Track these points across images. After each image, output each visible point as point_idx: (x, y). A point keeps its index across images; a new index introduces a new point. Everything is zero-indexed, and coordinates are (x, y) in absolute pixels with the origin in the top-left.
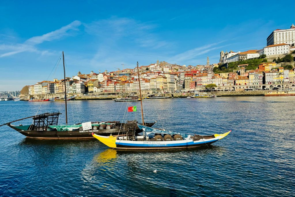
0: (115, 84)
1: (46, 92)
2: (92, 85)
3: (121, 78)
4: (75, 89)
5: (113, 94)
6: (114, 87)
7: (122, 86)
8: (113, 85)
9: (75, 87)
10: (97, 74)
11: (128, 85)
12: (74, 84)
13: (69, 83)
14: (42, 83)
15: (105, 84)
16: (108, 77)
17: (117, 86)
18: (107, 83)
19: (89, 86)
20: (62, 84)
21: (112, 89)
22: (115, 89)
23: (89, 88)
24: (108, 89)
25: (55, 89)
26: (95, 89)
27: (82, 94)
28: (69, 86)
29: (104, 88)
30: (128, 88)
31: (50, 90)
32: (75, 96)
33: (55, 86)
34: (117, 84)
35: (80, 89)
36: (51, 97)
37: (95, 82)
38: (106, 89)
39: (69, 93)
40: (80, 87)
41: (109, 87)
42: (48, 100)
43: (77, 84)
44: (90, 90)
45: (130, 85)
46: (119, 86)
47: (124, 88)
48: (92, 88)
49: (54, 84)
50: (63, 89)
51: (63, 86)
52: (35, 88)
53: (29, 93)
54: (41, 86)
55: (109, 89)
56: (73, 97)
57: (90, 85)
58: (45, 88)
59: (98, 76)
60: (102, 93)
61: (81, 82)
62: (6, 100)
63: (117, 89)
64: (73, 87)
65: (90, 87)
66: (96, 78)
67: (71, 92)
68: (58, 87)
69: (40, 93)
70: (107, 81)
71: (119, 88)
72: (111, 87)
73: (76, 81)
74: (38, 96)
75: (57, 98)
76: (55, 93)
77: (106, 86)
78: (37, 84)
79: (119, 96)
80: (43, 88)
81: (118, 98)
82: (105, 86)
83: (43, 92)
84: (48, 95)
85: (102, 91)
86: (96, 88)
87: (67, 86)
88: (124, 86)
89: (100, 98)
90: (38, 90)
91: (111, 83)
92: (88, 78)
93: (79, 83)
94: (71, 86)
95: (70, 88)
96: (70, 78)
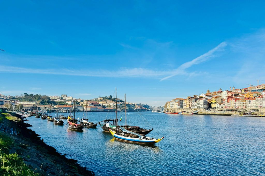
0: (235, 101)
1: (177, 107)
2: (215, 101)
3: (246, 95)
4: (199, 105)
5: (231, 110)
6: (235, 104)
7: (243, 103)
8: (233, 102)
9: (199, 104)
10: (221, 92)
11: (249, 102)
12: (198, 101)
13: (194, 100)
14: (175, 100)
15: (226, 101)
16: (233, 94)
17: (237, 103)
18: (228, 100)
19: (212, 103)
20: (189, 100)
21: (232, 105)
22: (236, 106)
23: (212, 104)
24: (228, 106)
25: (184, 105)
26: (217, 105)
27: (204, 109)
28: (194, 102)
29: (225, 104)
30: (249, 105)
31: (180, 105)
32: (198, 111)
33: (184, 103)
34: (238, 101)
35: (203, 105)
36: (180, 111)
37: (217, 99)
38: (226, 105)
39: (194, 108)
40: (203, 103)
41: (230, 103)
42: (178, 113)
43: (201, 101)
44: (213, 106)
45: (252, 102)
46: (239, 103)
47: (244, 105)
48: (215, 104)
49: (183, 100)
50: (189, 105)
51: (189, 102)
52: (170, 104)
53: (167, 108)
54: (174, 102)
55: (230, 105)
56: (196, 112)
57: (213, 101)
58: (177, 104)
59: (223, 93)
60: (222, 109)
61: (204, 99)
62: (156, 112)
63: (237, 105)
64: (197, 103)
65: (214, 103)
66: (220, 95)
67: (196, 107)
68: (185, 103)
69: (173, 108)
70: (228, 98)
71: (239, 105)
72: (231, 104)
73: (201, 98)
74: (172, 110)
75: (184, 112)
76: (184, 108)
77: (227, 103)
78: (172, 100)
79: (235, 113)
80: (175, 104)
81: (235, 114)
82: (225, 103)
83: (175, 107)
84: (178, 109)
85: (223, 108)
86: (219, 104)
87: (192, 103)
88: (245, 103)
89: (218, 114)
90: (172, 105)
91: (232, 100)
92: (213, 95)
93: (203, 100)
94: (196, 103)
95: (195, 104)
96: (197, 96)
